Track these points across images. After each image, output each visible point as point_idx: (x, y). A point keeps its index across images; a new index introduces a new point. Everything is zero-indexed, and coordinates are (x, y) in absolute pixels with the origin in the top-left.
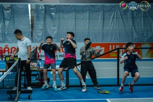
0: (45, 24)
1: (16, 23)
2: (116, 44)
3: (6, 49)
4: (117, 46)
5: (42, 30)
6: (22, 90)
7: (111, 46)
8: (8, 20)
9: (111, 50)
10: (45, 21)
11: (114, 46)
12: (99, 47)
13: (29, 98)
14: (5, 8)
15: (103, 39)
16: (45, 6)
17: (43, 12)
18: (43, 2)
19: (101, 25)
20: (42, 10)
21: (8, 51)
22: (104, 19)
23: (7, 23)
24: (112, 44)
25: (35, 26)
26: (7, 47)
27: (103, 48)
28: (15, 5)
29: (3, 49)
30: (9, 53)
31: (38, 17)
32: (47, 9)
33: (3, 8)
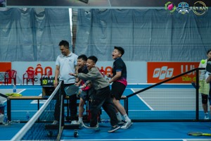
0: (91, 35)
1: (52, 35)
2: (189, 64)
3: (39, 70)
4: (191, 66)
5: (88, 43)
6: (66, 124)
7: (182, 66)
8: (41, 30)
9: (182, 72)
10: (91, 31)
11: (187, 66)
12: (166, 67)
13: (75, 136)
14: (38, 13)
15: (171, 57)
16: (92, 10)
17: (90, 19)
18: (89, 5)
19: (169, 37)
20: (88, 16)
21: (42, 72)
22: (172, 28)
23: (39, 33)
24: (184, 64)
25: (78, 38)
26: (39, 67)
27: (172, 69)
28: (51, 9)
29: (34, 70)
30: (42, 75)
31: (82, 26)
32: (94, 15)
33: (35, 13)
